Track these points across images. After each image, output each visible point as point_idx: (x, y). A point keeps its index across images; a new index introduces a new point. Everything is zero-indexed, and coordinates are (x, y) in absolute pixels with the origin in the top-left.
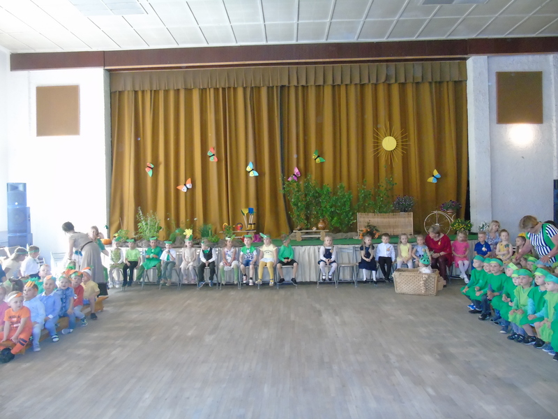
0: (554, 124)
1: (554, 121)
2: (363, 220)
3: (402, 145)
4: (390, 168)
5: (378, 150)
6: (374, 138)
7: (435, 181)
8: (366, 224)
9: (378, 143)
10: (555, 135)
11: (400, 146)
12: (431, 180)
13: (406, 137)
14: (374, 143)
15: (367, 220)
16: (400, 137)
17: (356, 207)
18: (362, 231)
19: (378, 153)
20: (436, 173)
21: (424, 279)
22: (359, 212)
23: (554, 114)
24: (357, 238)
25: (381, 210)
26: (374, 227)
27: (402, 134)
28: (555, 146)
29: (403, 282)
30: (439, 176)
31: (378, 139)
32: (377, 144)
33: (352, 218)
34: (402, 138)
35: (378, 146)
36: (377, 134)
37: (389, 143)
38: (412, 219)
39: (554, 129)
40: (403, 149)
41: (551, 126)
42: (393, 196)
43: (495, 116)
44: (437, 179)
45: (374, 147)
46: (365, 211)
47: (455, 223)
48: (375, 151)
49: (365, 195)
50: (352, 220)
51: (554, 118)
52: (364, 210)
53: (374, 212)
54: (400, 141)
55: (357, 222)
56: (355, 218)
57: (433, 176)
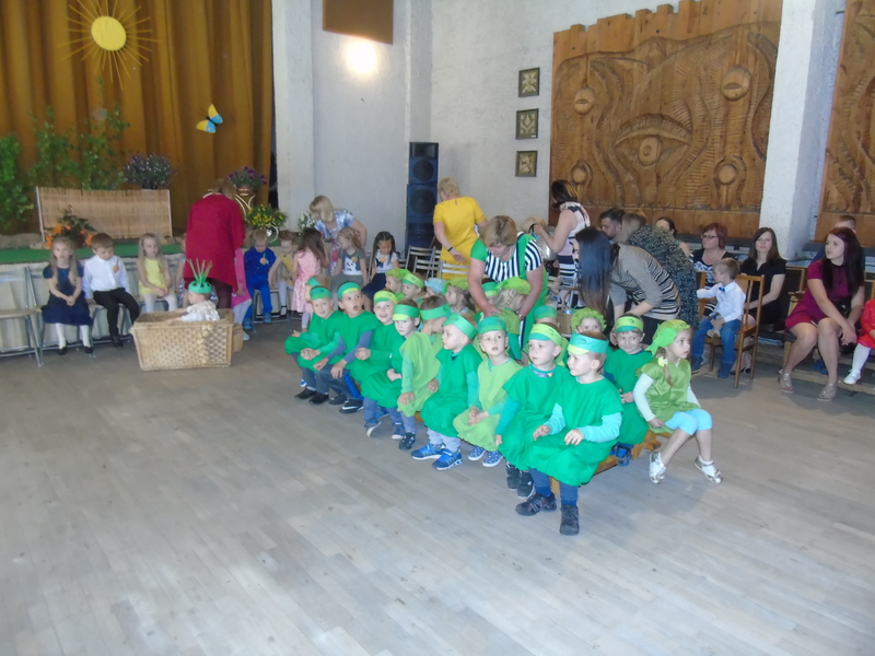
0: (408, 49)
1: (409, 43)
2: (52, 204)
3: (140, 42)
4: (115, 95)
5: (81, 44)
6: (71, 13)
7: (211, 129)
8: (62, 215)
9: (80, 27)
10: (409, 68)
11: (135, 44)
12: (204, 126)
13: (147, 25)
14: (71, 25)
15: (63, 205)
16: (133, 24)
17: (32, 173)
18: (51, 229)
19: (82, 54)
20: (212, 112)
21: (205, 333)
22: (41, 184)
23: (409, 31)
24: (39, 246)
25: (97, 180)
26: (82, 220)
27: (139, 15)
28: (409, 87)
29: (156, 346)
30: (219, 120)
31: (79, 18)
32: (79, 33)
33: (24, 199)
34: (139, 27)
35: (80, 35)
36: (78, 7)
37: (108, 33)
38: (168, 205)
39: (408, 58)
40: (141, 51)
41: (403, 52)
42: (123, 153)
44: (216, 125)
45: (72, 36)
46: (56, 184)
47: (254, 213)
48: (73, 47)
49: (52, 146)
50: (22, 204)
51: (409, 38)
52: (56, 181)
53: (80, 187)
54: (135, 31)
55: (36, 209)
56: (32, 200)
57: (208, 118)
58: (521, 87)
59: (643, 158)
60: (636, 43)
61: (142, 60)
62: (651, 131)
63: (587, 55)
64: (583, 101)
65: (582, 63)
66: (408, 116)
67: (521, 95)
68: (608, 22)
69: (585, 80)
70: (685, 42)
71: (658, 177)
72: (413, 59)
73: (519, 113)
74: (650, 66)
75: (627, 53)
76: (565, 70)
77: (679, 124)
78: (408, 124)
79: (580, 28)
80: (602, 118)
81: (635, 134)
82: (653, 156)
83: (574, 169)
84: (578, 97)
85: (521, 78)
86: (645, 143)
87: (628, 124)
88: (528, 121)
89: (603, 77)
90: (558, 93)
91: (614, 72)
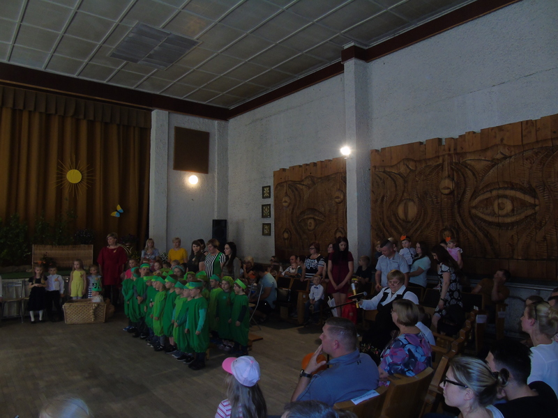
0: (216, 175)
1: (216, 173)
2: (38, 252)
3: (88, 179)
4: (74, 201)
5: (62, 181)
6: (58, 169)
7: (118, 215)
8: (42, 257)
9: (62, 174)
10: (216, 184)
11: (85, 180)
12: (115, 214)
13: (92, 172)
14: (58, 174)
15: (43, 252)
16: (86, 171)
17: (32, 239)
19: (61, 185)
20: (119, 208)
21: (94, 308)
22: (34, 243)
23: (216, 167)
24: (30, 271)
25: (61, 242)
26: (51, 259)
27: (88, 168)
28: (216, 192)
30: (122, 211)
31: (62, 171)
32: (61, 176)
33: (26, 250)
34: (88, 173)
35: (61, 178)
36: (62, 166)
37: (74, 176)
38: (92, 251)
39: (216, 179)
40: (88, 183)
41: (214, 177)
42: (74, 228)
43: (172, 163)
44: (120, 213)
45: (58, 178)
48: (57, 183)
49: (42, 227)
50: (26, 252)
51: (216, 170)
52: (42, 242)
53: (52, 244)
54: (86, 175)
55: (31, 254)
56: (30, 250)
57: (117, 211)
58: (263, 194)
59: (309, 228)
60: (303, 178)
61: (88, 187)
62: (311, 216)
63: (286, 182)
64: (286, 202)
65: (285, 185)
66: (216, 206)
67: (263, 197)
68: (293, 168)
69: (286, 193)
70: (320, 178)
71: (315, 236)
72: (219, 180)
73: (263, 206)
74: (309, 188)
75: (300, 182)
76: (279, 188)
77: (321, 213)
78: (216, 210)
79: (284, 170)
80: (293, 209)
81: (305, 217)
82: (313, 227)
83: (284, 232)
84: (284, 200)
85: (263, 190)
86: (309, 221)
87: (303, 213)
88: (266, 210)
89: (293, 191)
90: (276, 197)
91: (297, 189)
